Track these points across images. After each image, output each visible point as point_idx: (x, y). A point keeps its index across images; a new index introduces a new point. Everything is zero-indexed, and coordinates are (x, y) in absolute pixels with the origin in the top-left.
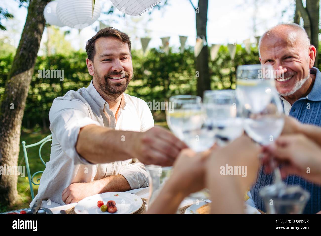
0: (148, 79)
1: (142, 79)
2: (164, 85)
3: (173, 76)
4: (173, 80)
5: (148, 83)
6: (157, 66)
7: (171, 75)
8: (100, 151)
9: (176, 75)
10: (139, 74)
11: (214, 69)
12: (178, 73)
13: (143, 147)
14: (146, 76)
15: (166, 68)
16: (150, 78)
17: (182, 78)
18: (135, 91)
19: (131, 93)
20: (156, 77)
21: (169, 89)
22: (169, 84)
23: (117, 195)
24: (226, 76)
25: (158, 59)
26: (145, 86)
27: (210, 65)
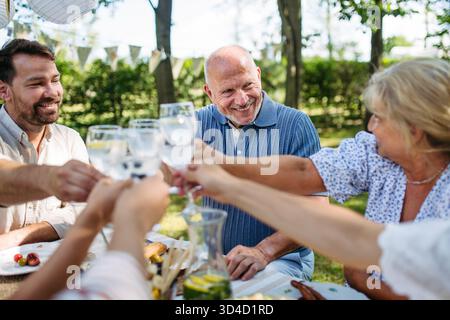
0: (92, 103)
1: (84, 103)
2: (114, 112)
3: (127, 99)
4: (127, 103)
5: (92, 108)
6: (105, 84)
7: (123, 97)
8: (11, 189)
9: (131, 97)
10: (78, 96)
11: (181, 89)
12: (133, 94)
13: (59, 183)
14: (89, 98)
15: (117, 88)
16: (95, 101)
17: (139, 101)
18: (72, 119)
19: (68, 123)
20: (103, 100)
21: (121, 116)
22: (121, 110)
23: (40, 246)
24: (198, 98)
25: (105, 75)
26: (88, 112)
27: (176, 84)
